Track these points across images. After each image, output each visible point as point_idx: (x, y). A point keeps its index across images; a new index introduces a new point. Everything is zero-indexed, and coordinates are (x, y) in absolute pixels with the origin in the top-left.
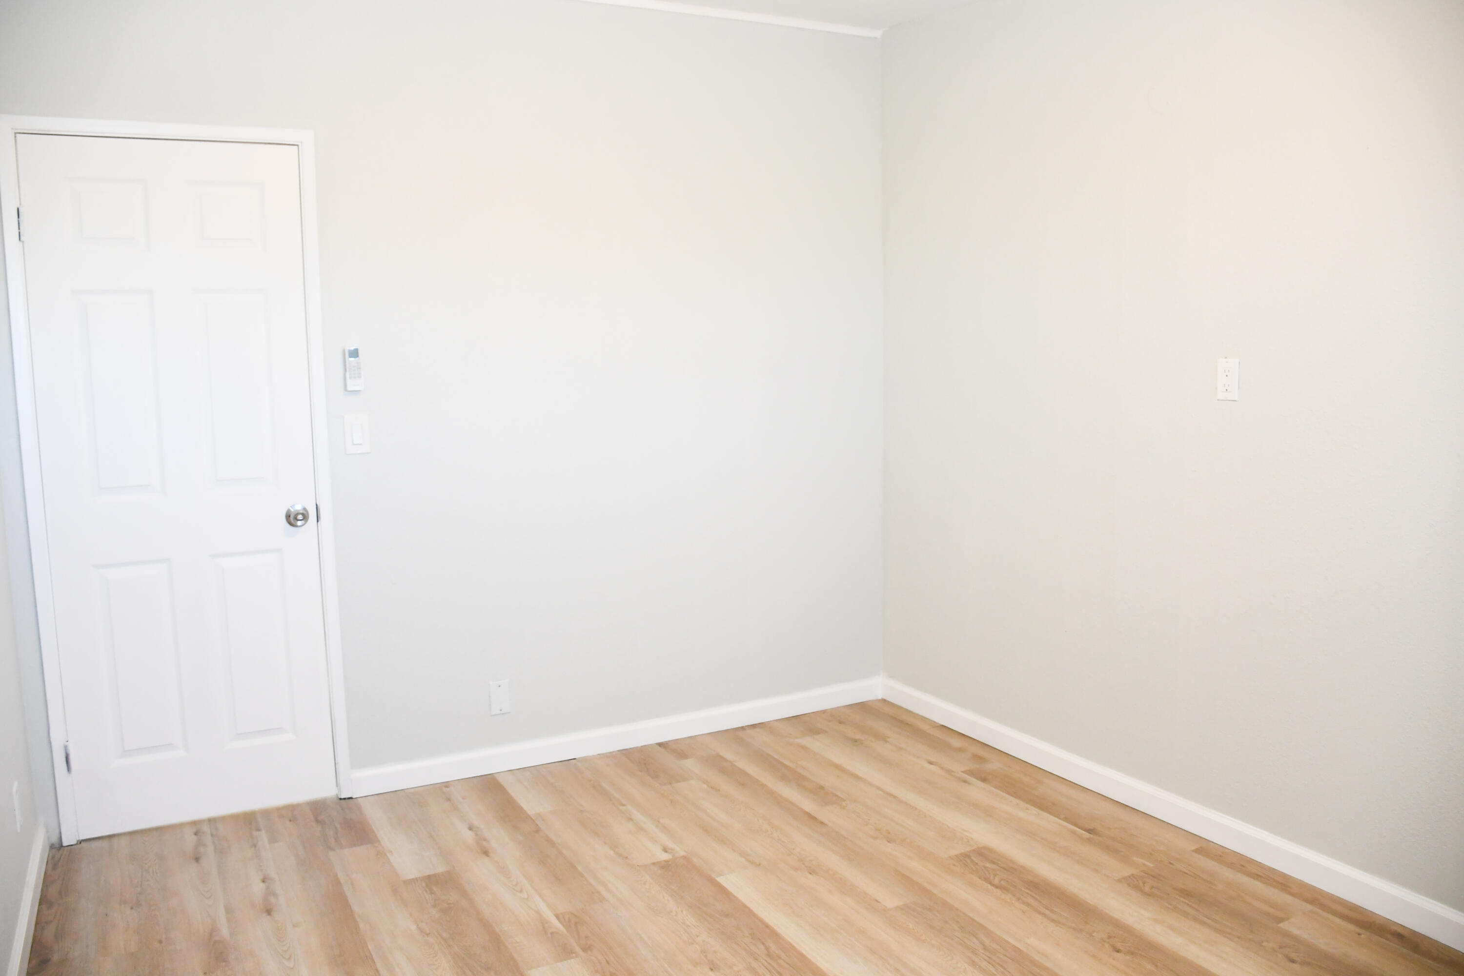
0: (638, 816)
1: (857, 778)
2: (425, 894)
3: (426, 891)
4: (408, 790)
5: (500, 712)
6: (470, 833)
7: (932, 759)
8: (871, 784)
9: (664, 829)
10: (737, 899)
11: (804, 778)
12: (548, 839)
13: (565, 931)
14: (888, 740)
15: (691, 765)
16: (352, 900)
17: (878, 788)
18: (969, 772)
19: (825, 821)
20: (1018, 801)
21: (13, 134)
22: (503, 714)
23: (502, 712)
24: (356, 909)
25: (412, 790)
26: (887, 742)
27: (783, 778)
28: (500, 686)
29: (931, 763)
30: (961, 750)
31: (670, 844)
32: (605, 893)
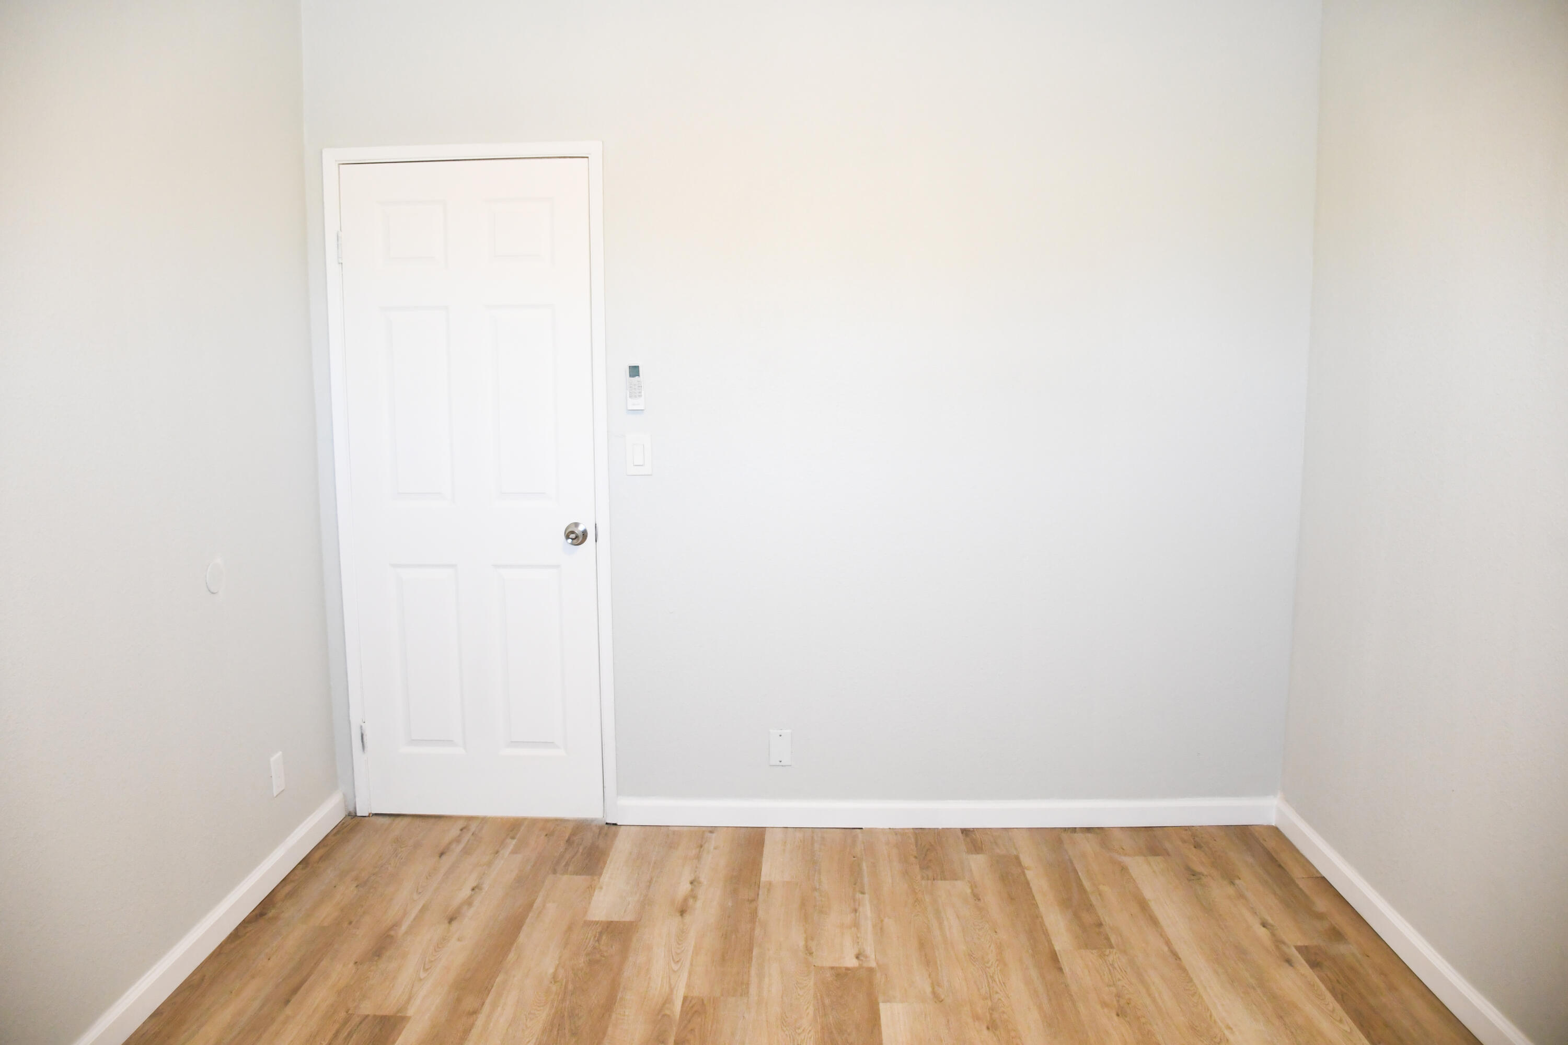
0: (867, 910)
1: (1154, 921)
2: (592, 938)
3: (595, 937)
4: (673, 827)
5: (778, 763)
6: (688, 887)
7: (1270, 920)
8: (1162, 934)
9: (880, 930)
10: (880, 1033)
11: (1090, 907)
12: (754, 913)
13: (678, 1017)
14: (1237, 882)
15: (977, 863)
16: (525, 929)
17: (1168, 943)
18: (1302, 950)
19: (1066, 969)
20: (1337, 1006)
21: (337, 165)
22: (782, 766)
23: (781, 764)
24: (522, 938)
25: (676, 829)
26: (1232, 883)
27: (1065, 903)
28: (780, 736)
29: (1264, 925)
30: (1320, 916)
31: (869, 950)
32: (753, 990)
